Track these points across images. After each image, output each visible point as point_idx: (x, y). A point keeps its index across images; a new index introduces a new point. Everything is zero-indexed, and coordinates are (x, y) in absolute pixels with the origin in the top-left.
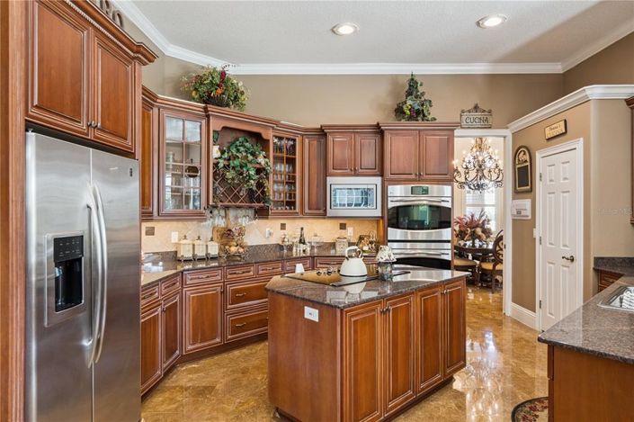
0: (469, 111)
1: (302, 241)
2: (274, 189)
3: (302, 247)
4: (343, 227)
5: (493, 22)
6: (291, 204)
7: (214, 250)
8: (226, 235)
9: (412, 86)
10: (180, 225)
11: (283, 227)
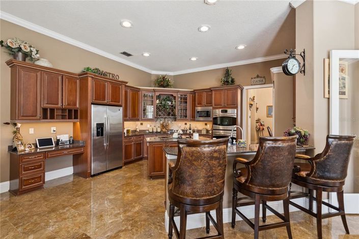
0: (255, 78)
1: (190, 129)
2: (177, 112)
3: (190, 131)
4: (206, 124)
5: (241, 47)
6: (186, 116)
7: (159, 130)
8: (163, 126)
9: (227, 72)
10: (150, 123)
11: (186, 124)
